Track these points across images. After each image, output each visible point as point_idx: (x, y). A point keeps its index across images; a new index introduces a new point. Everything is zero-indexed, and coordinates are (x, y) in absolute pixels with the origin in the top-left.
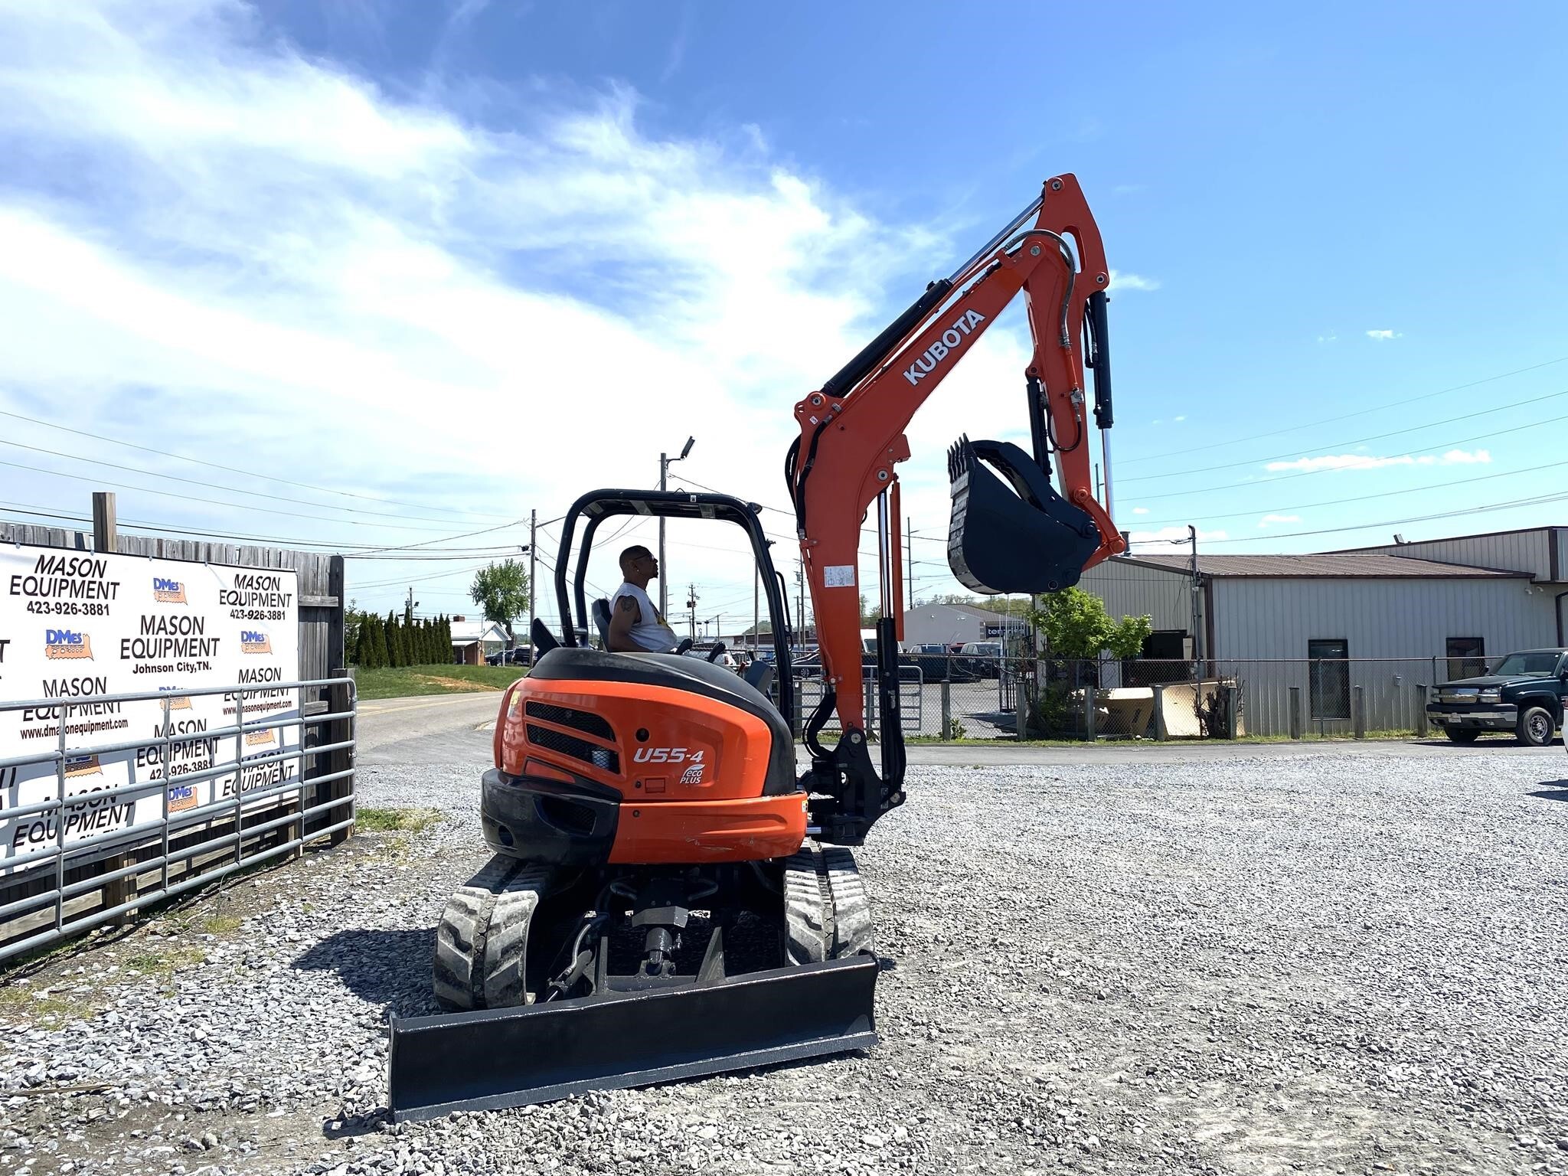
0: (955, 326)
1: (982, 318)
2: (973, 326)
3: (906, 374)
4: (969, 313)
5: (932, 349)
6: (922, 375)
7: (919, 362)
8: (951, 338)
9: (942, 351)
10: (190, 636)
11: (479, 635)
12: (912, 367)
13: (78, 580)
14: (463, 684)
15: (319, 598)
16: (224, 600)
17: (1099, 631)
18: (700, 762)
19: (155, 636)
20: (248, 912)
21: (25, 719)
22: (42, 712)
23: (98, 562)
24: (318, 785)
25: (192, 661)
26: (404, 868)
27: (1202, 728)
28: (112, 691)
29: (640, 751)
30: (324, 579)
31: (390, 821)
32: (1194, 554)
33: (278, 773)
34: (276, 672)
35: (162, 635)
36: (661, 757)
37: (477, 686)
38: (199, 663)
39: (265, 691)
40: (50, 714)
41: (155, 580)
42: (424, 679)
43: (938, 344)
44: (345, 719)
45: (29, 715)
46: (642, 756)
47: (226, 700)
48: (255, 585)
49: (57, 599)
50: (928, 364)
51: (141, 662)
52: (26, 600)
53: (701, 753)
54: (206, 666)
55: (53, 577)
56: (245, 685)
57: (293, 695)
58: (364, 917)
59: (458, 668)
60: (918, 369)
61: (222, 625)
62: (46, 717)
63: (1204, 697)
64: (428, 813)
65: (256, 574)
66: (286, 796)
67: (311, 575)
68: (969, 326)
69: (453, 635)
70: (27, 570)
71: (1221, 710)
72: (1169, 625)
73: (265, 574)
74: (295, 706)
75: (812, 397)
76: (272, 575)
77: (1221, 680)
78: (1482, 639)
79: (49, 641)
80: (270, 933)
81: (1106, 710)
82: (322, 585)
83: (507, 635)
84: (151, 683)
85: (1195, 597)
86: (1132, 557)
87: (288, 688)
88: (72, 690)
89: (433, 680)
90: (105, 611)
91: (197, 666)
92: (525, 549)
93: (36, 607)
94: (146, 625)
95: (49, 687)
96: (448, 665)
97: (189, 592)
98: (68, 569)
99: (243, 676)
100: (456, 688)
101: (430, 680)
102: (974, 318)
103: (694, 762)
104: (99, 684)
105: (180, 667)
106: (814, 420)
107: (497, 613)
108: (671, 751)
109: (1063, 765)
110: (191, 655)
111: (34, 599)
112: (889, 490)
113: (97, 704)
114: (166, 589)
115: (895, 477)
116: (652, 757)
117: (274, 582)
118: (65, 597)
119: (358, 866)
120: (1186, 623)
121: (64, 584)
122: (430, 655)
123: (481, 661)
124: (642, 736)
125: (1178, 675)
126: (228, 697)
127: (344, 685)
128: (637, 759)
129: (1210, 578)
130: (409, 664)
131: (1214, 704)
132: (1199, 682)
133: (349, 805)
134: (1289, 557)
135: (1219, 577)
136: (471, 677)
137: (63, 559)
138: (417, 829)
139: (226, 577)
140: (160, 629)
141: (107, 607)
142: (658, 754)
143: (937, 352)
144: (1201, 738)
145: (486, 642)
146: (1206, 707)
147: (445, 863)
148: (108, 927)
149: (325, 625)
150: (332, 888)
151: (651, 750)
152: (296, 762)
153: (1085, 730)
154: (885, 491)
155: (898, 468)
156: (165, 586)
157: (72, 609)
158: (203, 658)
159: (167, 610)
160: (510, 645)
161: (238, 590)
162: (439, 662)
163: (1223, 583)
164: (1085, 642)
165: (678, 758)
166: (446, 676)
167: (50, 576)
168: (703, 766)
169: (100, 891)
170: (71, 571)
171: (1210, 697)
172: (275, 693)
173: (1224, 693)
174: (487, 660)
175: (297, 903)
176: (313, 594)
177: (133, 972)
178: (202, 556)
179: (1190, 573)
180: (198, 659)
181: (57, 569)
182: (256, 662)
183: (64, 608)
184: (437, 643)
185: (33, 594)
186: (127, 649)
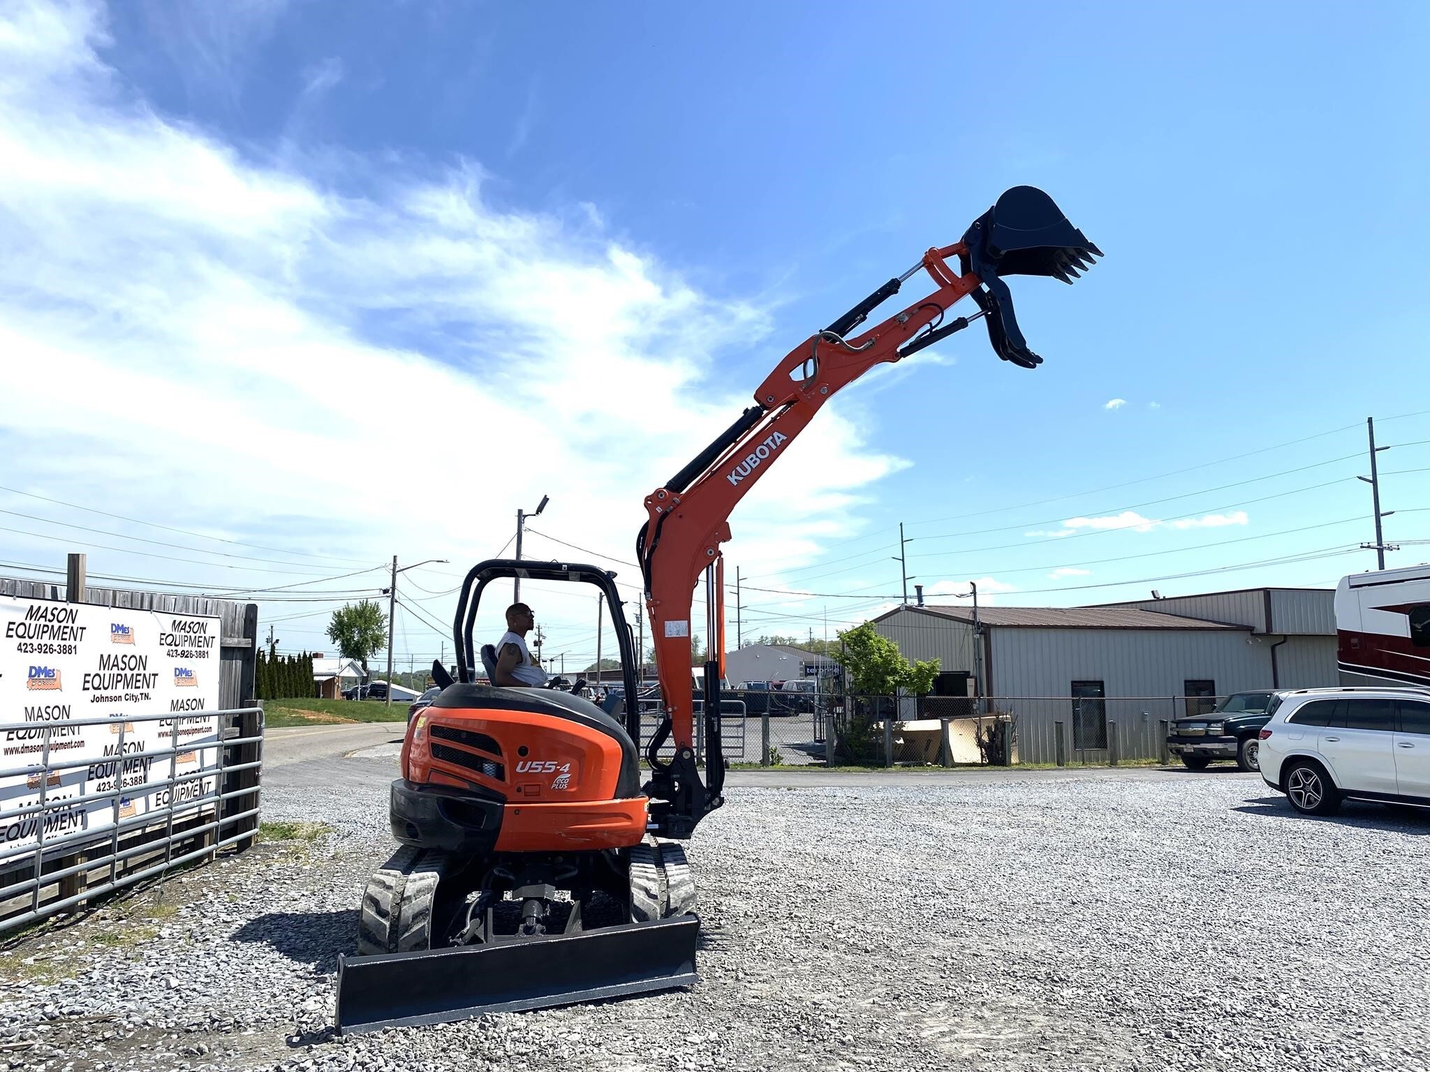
0: (765, 443)
1: (785, 438)
2: (779, 444)
3: (729, 477)
4: (776, 434)
5: (748, 459)
6: (741, 478)
7: (738, 468)
8: (763, 452)
9: (756, 461)
10: (136, 672)
11: (337, 671)
12: (734, 472)
13: (56, 625)
14: (324, 716)
15: (236, 640)
16: (163, 642)
17: (894, 672)
18: (567, 772)
19: (110, 672)
20: (181, 902)
21: (8, 739)
22: (21, 733)
23: (71, 610)
24: (228, 800)
25: (137, 692)
26: (307, 867)
27: (982, 757)
28: (75, 716)
29: (521, 763)
30: (240, 623)
31: (287, 833)
32: (975, 606)
33: (198, 788)
34: (200, 703)
35: (115, 670)
36: (537, 769)
37: (338, 719)
38: (142, 694)
39: (191, 718)
40: (27, 736)
41: (112, 625)
42: (289, 711)
43: (752, 456)
44: (254, 743)
45: (11, 736)
46: (522, 768)
47: (161, 725)
48: (187, 629)
49: (39, 641)
50: (745, 470)
51: (98, 693)
52: (17, 641)
53: (568, 765)
54: (147, 696)
55: (38, 623)
56: (175, 713)
57: (214, 722)
58: (283, 903)
59: (319, 702)
60: (738, 474)
61: (161, 663)
62: (23, 738)
63: (984, 729)
64: (317, 827)
65: (189, 620)
66: (204, 808)
67: (230, 620)
68: (776, 444)
69: (315, 671)
70: (20, 617)
71: (998, 741)
72: (955, 668)
73: (196, 620)
74: (215, 731)
75: (658, 492)
76: (201, 620)
77: (998, 715)
78: (1212, 682)
79: (30, 676)
80: (205, 916)
81: (901, 741)
82: (239, 629)
83: (363, 671)
84: (104, 710)
85: (976, 644)
86: (925, 608)
87: (209, 716)
88: (45, 716)
89: (297, 712)
90: (73, 650)
91: (140, 697)
92: (385, 591)
93: (23, 648)
94: (104, 662)
95: (29, 713)
96: (310, 699)
97: (137, 635)
98: (50, 617)
99: (174, 705)
100: (319, 720)
101: (294, 712)
102: (779, 438)
103: (563, 772)
104: (65, 710)
105: (127, 697)
106: (659, 510)
107: (353, 650)
108: (545, 764)
109: (863, 787)
110: (136, 688)
111: (23, 641)
112: (715, 564)
113: (63, 727)
114: (120, 632)
115: (720, 554)
116: (530, 768)
117: (203, 627)
118: (46, 639)
119: (268, 866)
120: (969, 666)
121: (46, 629)
122: (293, 690)
123: (337, 696)
124: (523, 752)
125: (961, 710)
126: (163, 723)
127: (254, 713)
128: (518, 770)
129: (989, 626)
130: (273, 698)
131: (992, 736)
132: (980, 717)
133: (254, 817)
134: (1056, 609)
135: (996, 626)
136: (332, 710)
137: (47, 609)
138: (310, 838)
139: (165, 622)
140: (113, 665)
141: (75, 647)
142: (536, 766)
143: (751, 461)
144: (982, 765)
145: (343, 677)
146: (985, 738)
147: (342, 863)
148: (64, 915)
149: (239, 663)
150: (249, 883)
151: (530, 763)
152: (213, 779)
153: (884, 758)
154: (712, 564)
155: (722, 546)
156: (120, 631)
157: (49, 649)
158: (145, 690)
159: (119, 650)
160: (365, 680)
161: (174, 633)
162: (301, 696)
163: (999, 631)
164: (884, 682)
165: (550, 769)
166: (309, 709)
167: (36, 622)
168: (570, 775)
169: (57, 884)
170: (51, 618)
171: (989, 729)
172: (198, 720)
173: (1001, 726)
174: (343, 694)
175: (222, 894)
176: (231, 636)
177: (98, 945)
178: (146, 605)
179: (973, 623)
180: (141, 691)
181: (41, 616)
182: (185, 693)
183: (44, 648)
184: (300, 678)
185: (23, 637)
186: (88, 682)
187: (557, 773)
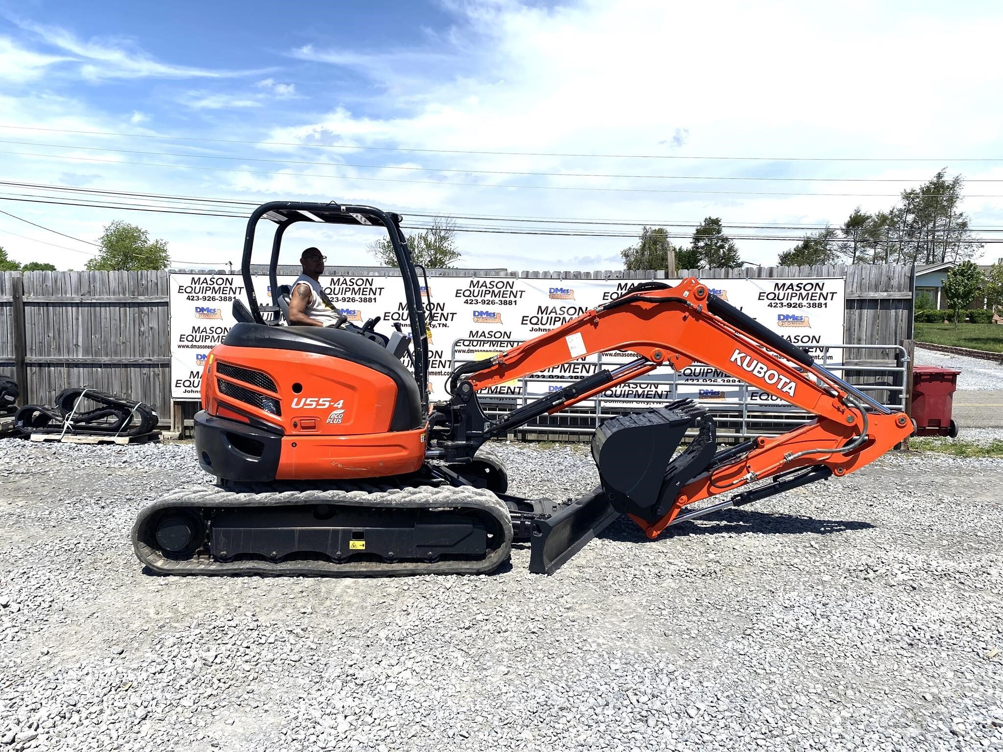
18: (342, 408)
29: (296, 400)
36: (312, 405)
46: (298, 404)
53: (341, 402)
103: (337, 408)
108: (319, 400)
116: (305, 404)
124: (297, 388)
128: (293, 406)
142: (310, 403)
151: (304, 400)
165: (325, 405)
168: (343, 411)
187: (331, 409)
